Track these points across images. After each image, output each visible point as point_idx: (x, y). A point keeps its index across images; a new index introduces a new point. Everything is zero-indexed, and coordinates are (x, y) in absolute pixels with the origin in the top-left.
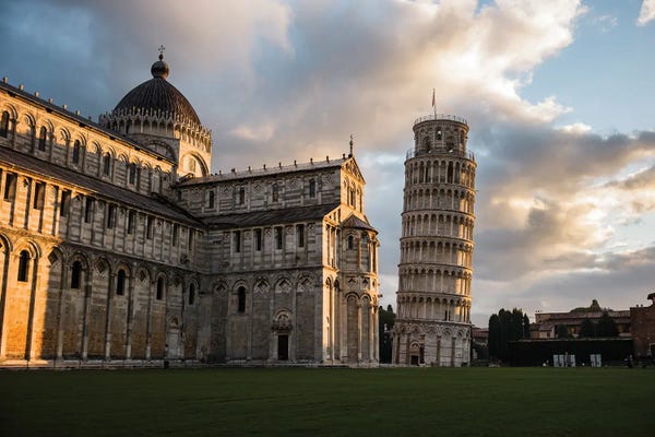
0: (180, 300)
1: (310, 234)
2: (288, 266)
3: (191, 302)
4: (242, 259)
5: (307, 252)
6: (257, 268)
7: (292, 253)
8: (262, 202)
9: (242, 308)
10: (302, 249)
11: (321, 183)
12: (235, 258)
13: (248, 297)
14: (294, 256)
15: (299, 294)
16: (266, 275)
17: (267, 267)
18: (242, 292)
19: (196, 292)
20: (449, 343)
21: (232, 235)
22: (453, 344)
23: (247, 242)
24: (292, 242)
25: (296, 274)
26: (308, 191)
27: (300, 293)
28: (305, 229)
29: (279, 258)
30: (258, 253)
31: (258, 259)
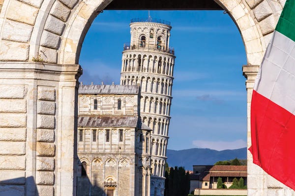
1: (127, 135)
2: (113, 151)
4: (84, 145)
5: (125, 145)
6: (94, 151)
7: (115, 145)
10: (122, 143)
11: (125, 102)
13: (89, 168)
14: (117, 147)
16: (100, 156)
17: (100, 151)
23: (87, 136)
24: (115, 139)
25: (119, 157)
26: (117, 106)
27: (120, 167)
28: (123, 132)
29: (108, 147)
30: (94, 143)
31: (94, 147)
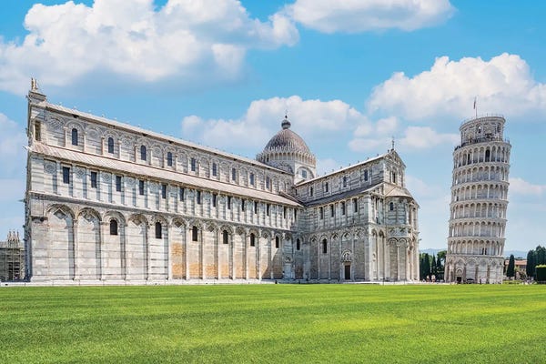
0: (290, 248)
1: (361, 204)
2: (349, 224)
3: (298, 248)
4: (324, 223)
5: (359, 215)
6: (332, 227)
7: (351, 217)
8: (338, 189)
9: (325, 251)
10: (356, 214)
11: (371, 171)
12: (320, 223)
13: (328, 244)
15: (355, 241)
16: (337, 231)
17: (337, 226)
18: (325, 242)
19: (301, 243)
20: (485, 269)
21: (319, 210)
22: (489, 269)
23: (326, 213)
24: (350, 210)
25: (353, 229)
26: (363, 177)
28: (358, 201)
29: (344, 220)
30: (332, 218)
31: (332, 222)
